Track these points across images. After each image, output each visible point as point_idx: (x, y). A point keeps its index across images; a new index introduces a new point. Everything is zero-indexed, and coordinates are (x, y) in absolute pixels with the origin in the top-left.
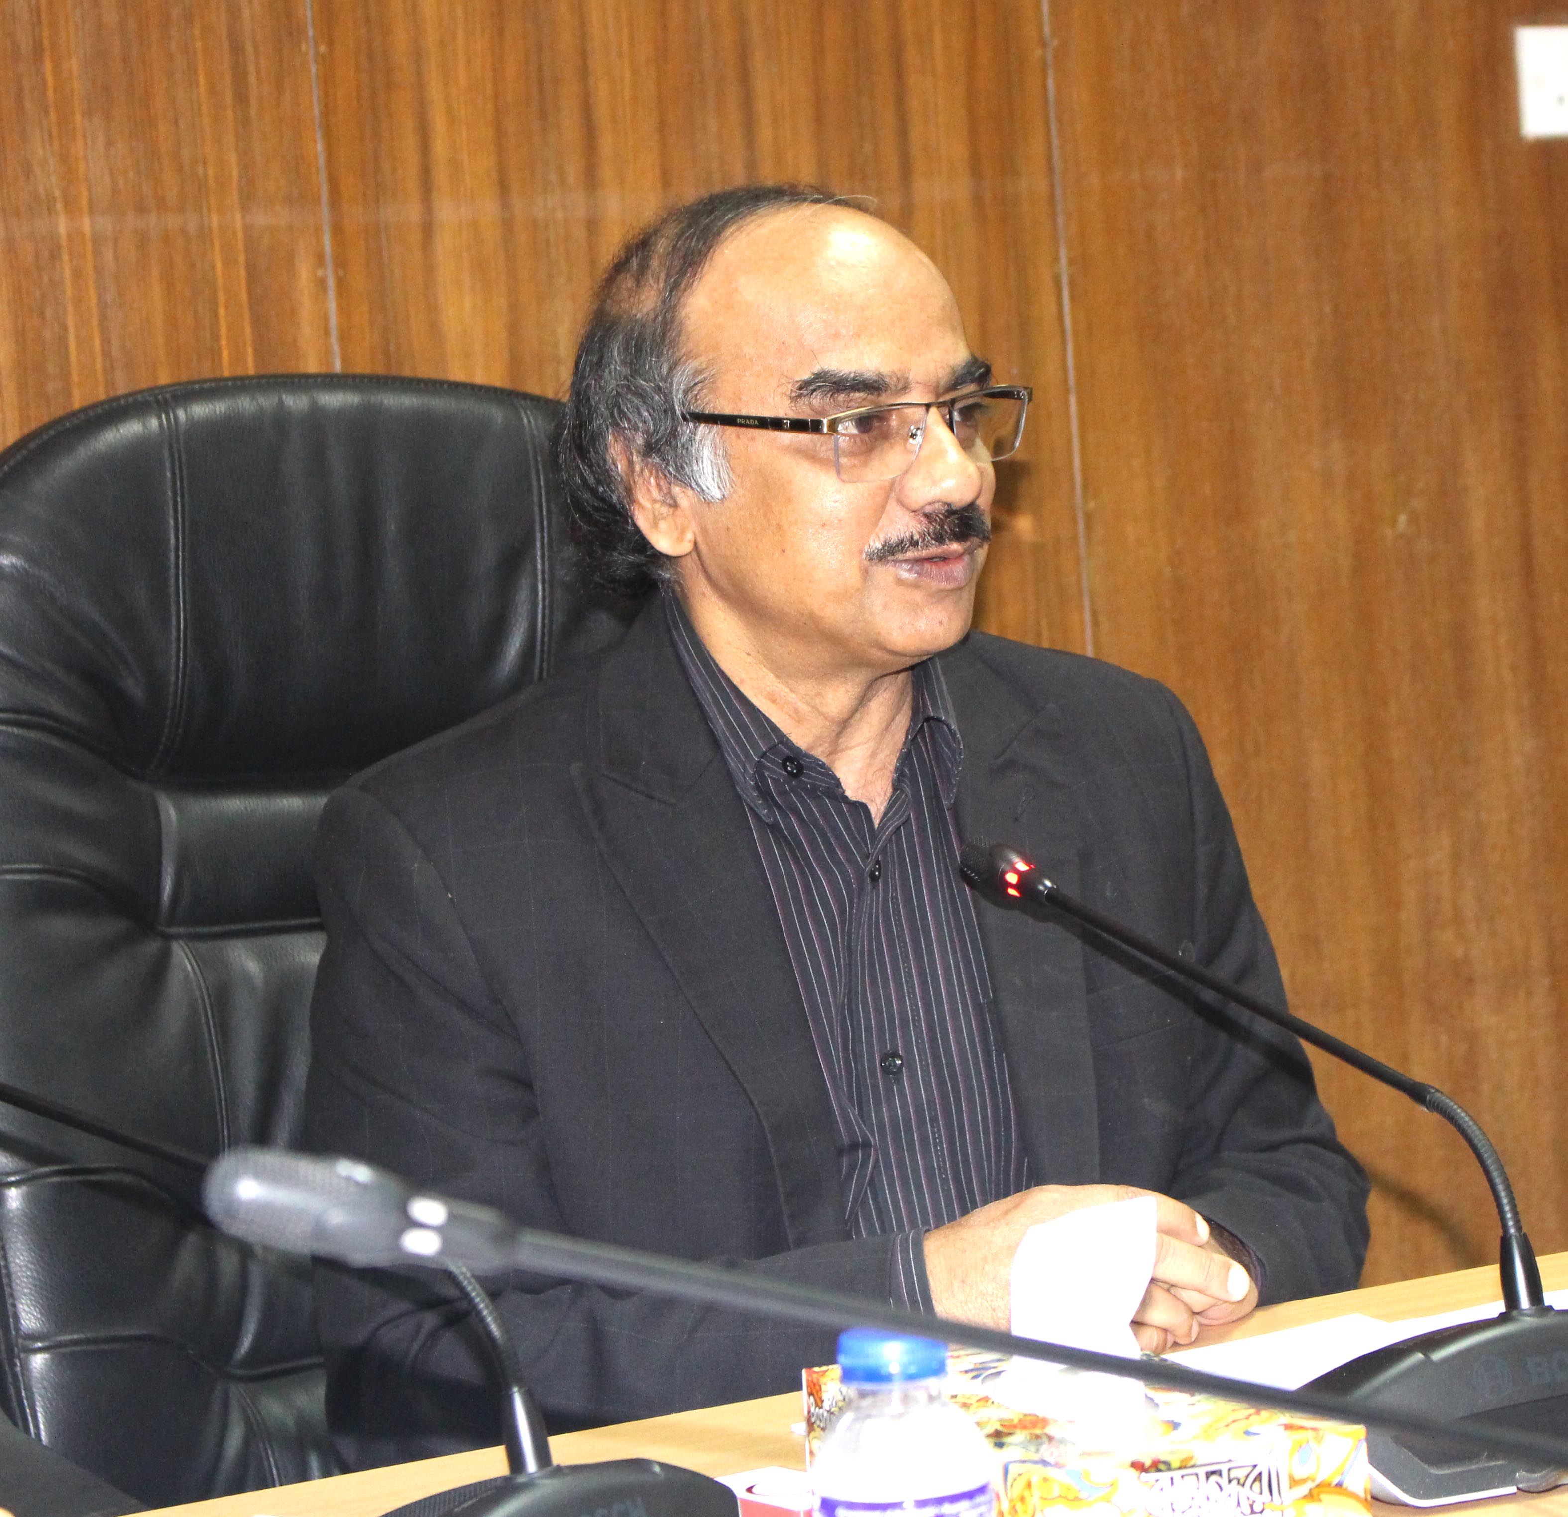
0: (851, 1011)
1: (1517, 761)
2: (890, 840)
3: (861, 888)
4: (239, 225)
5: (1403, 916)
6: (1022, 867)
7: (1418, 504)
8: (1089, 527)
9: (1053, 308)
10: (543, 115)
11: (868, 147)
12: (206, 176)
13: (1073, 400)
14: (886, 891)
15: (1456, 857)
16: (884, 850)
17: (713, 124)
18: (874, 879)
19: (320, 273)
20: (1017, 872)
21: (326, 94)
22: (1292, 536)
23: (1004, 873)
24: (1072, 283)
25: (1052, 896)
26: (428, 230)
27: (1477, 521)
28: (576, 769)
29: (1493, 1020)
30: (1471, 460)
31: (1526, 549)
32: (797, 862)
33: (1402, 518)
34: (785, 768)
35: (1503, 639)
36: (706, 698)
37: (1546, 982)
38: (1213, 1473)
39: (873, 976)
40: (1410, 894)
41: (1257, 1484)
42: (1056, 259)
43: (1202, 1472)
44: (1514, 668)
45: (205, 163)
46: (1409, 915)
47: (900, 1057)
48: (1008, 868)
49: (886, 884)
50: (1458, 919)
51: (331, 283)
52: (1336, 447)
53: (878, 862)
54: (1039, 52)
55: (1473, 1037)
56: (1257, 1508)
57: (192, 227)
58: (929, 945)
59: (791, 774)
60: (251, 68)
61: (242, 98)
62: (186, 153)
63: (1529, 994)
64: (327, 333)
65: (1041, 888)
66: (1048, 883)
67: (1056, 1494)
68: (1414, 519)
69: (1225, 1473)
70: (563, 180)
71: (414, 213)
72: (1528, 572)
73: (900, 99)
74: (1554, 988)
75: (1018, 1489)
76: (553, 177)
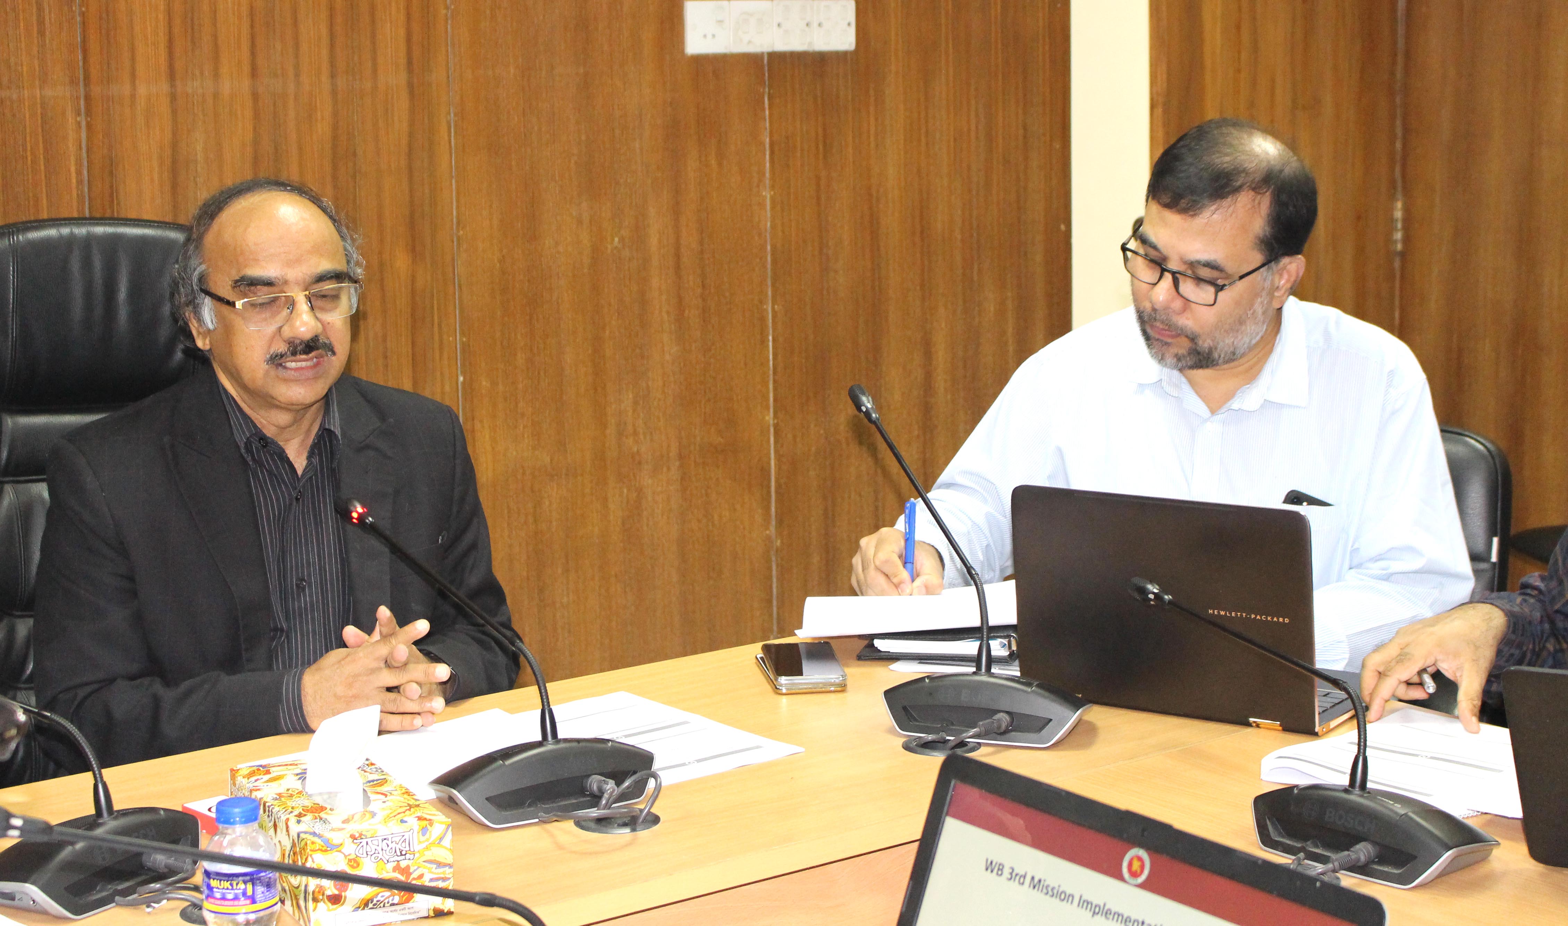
0: (283, 559)
1: (668, 357)
2: (307, 481)
3: (291, 504)
4: (38, 96)
5: (608, 431)
6: (360, 510)
7: (625, 233)
8: (459, 244)
9: (446, 138)
10: (193, 42)
11: (356, 58)
12: (22, 71)
13: (454, 181)
14: (303, 505)
15: (636, 403)
16: (304, 486)
17: (278, 46)
18: (297, 499)
19: (78, 119)
20: (357, 512)
21: (84, 31)
22: (561, 249)
23: (351, 512)
24: (456, 126)
25: (372, 525)
26: (133, 96)
27: (654, 241)
28: (166, 439)
29: (650, 481)
30: (652, 211)
31: (678, 256)
32: (263, 492)
33: (616, 239)
34: (260, 443)
35: (664, 297)
36: (228, 407)
37: (677, 463)
38: (385, 839)
39: (295, 543)
40: (612, 421)
41: (404, 843)
42: (449, 113)
43: (380, 839)
44: (668, 313)
45: (22, 65)
46: (611, 430)
47: (305, 581)
48: (354, 509)
49: (303, 501)
50: (635, 433)
51: (84, 124)
52: (584, 205)
53: (300, 492)
54: (444, 12)
55: (640, 490)
56: (404, 853)
57: (15, 96)
58: (322, 530)
59: (263, 445)
60: (47, 18)
61: (42, 33)
62: (12, 60)
63: (669, 469)
64: (81, 148)
65: (367, 521)
66: (370, 519)
67: (317, 848)
68: (622, 240)
69: (390, 839)
70: (202, 73)
71: (127, 89)
72: (678, 267)
73: (373, 36)
74: (681, 466)
75: (303, 843)
76: (197, 73)
